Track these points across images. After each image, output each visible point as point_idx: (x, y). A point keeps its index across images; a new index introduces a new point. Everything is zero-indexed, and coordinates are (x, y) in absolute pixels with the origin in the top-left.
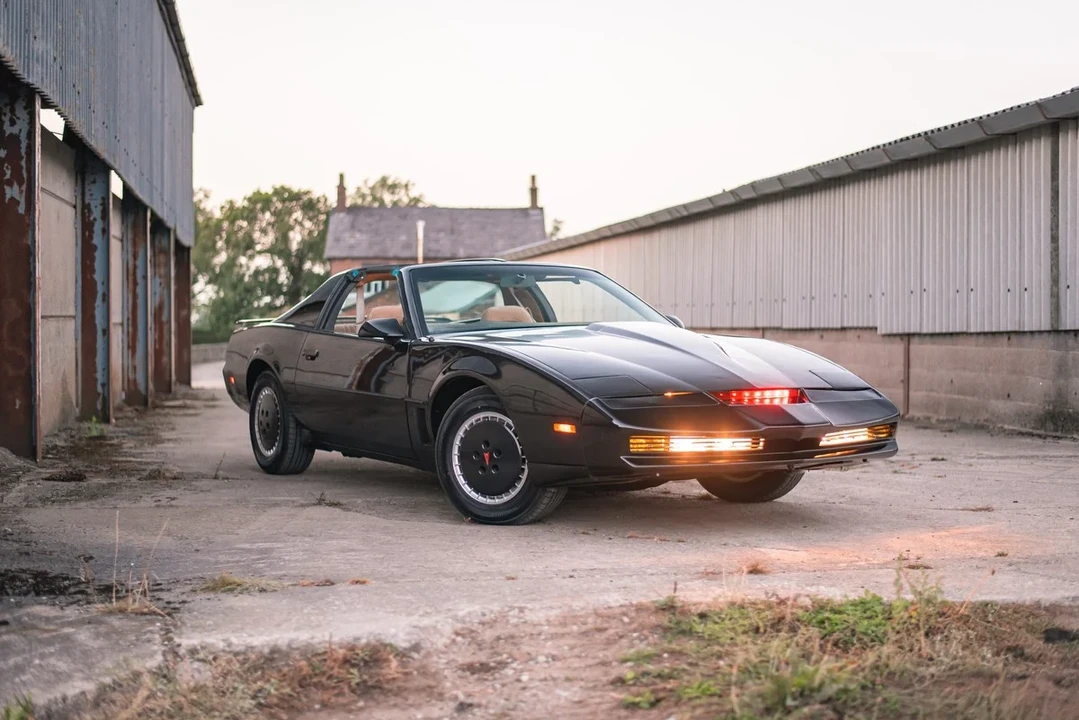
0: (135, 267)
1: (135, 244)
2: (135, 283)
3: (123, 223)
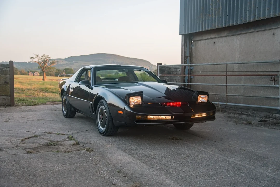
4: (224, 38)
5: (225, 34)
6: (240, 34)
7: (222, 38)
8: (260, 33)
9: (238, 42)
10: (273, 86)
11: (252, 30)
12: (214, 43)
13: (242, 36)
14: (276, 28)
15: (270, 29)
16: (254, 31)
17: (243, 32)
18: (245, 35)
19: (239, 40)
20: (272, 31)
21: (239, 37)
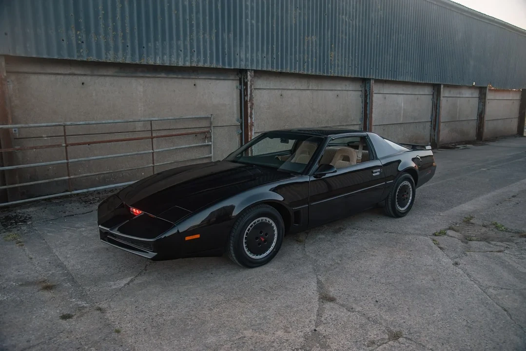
0: (437, 103)
1: (437, 96)
2: (437, 108)
3: (434, 89)
4: (108, 79)
5: (111, 71)
6: (143, 77)
7: (103, 77)
8: (176, 80)
9: (141, 89)
10: (206, 144)
11: (163, 75)
12: (83, 84)
13: (147, 80)
14: (196, 78)
15: (189, 78)
16: (165, 76)
17: (148, 75)
18: (152, 79)
19: (141, 85)
20: (193, 82)
21: (141, 81)
